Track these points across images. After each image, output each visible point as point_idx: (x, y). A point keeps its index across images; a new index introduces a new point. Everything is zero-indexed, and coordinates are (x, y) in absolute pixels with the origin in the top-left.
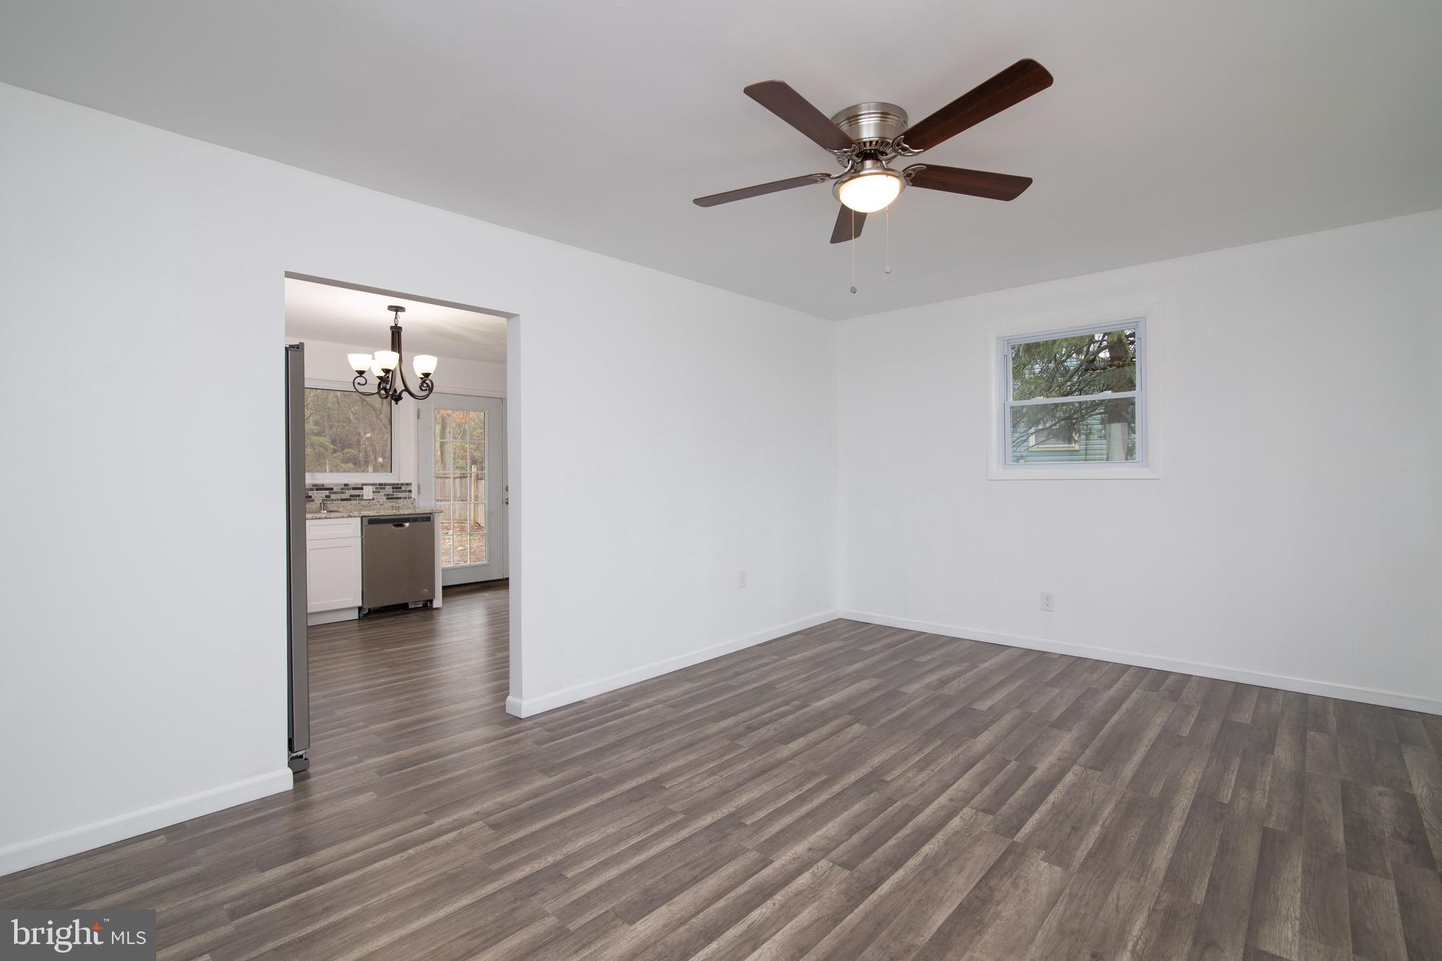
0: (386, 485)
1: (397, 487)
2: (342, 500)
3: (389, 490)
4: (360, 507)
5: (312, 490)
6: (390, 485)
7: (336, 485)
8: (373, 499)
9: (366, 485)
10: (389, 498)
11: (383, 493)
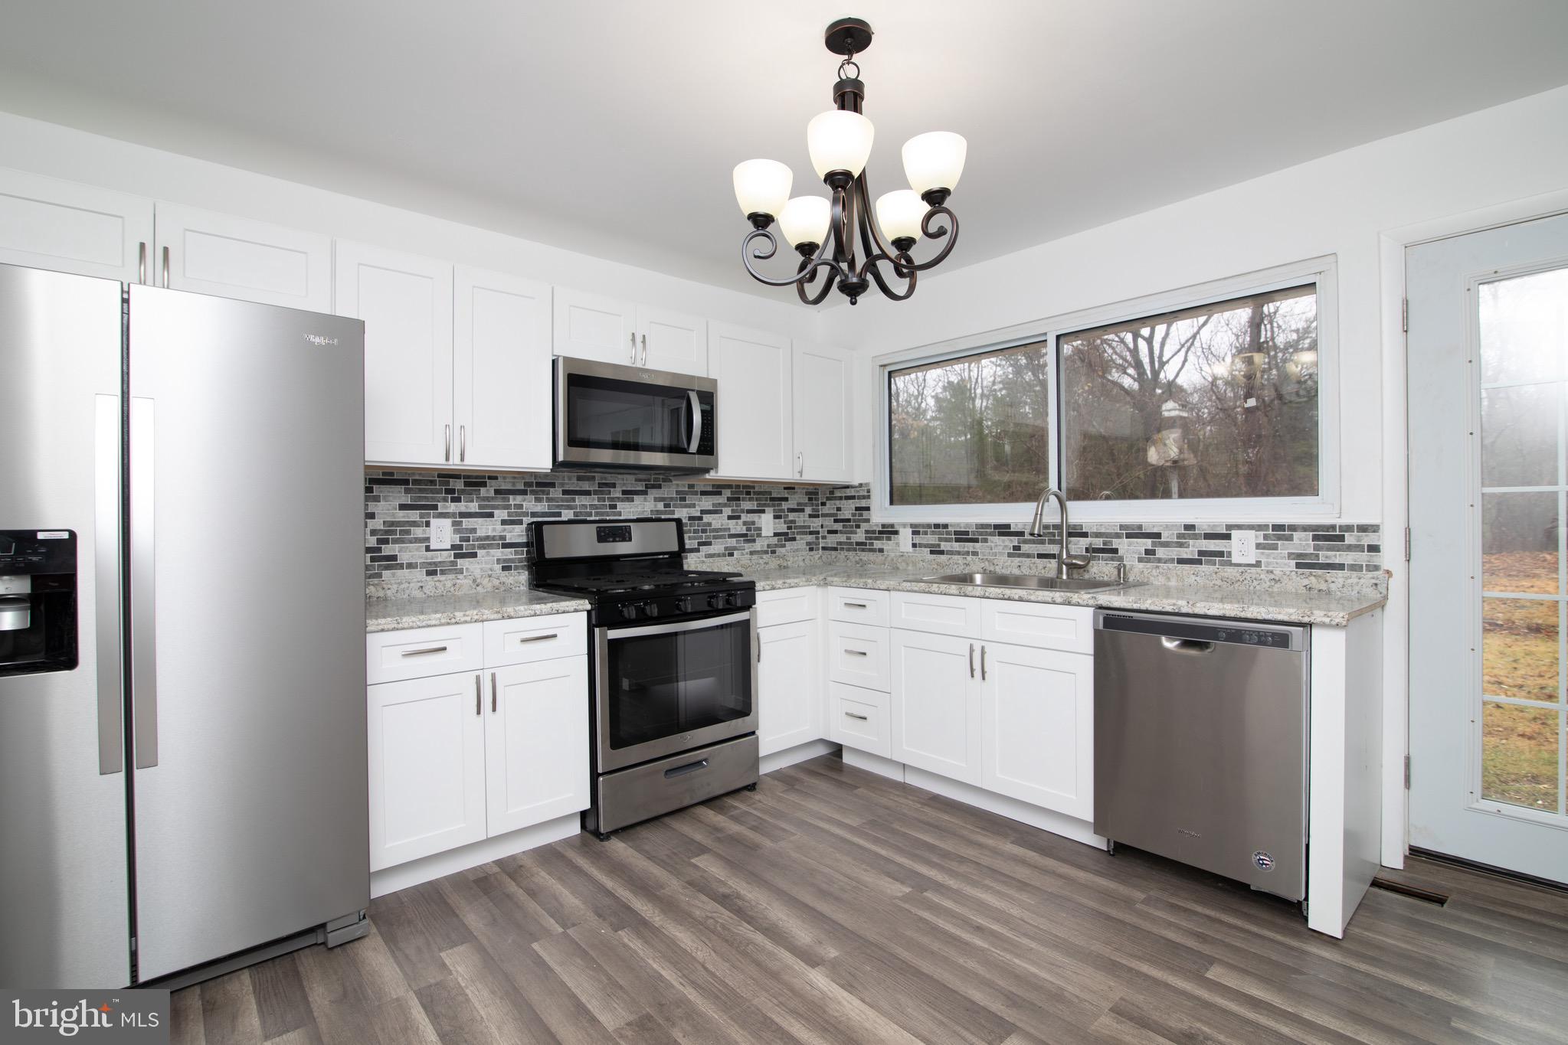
0: (1293, 528)
1: (1329, 535)
2: (1181, 561)
3: (1303, 543)
4: (1219, 582)
5: (1118, 536)
6: (1306, 528)
7: (1167, 527)
8: (1258, 564)
9: (1239, 527)
10: (1304, 563)
11: (1284, 548)
